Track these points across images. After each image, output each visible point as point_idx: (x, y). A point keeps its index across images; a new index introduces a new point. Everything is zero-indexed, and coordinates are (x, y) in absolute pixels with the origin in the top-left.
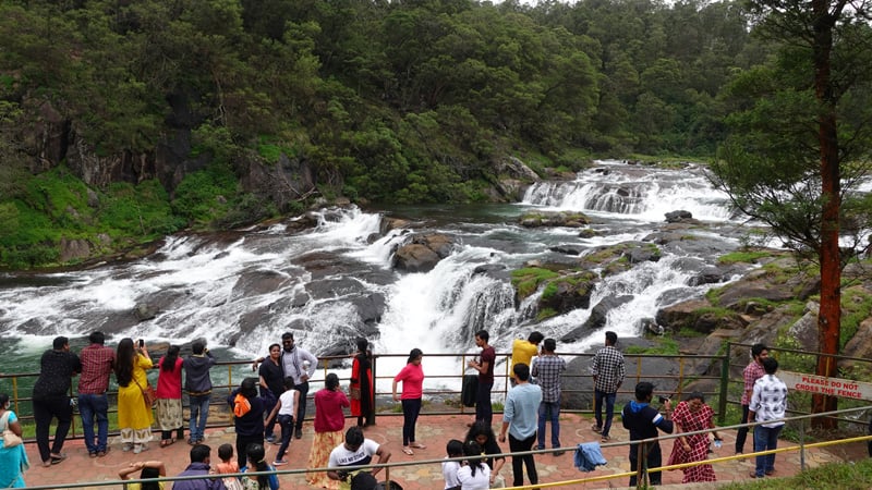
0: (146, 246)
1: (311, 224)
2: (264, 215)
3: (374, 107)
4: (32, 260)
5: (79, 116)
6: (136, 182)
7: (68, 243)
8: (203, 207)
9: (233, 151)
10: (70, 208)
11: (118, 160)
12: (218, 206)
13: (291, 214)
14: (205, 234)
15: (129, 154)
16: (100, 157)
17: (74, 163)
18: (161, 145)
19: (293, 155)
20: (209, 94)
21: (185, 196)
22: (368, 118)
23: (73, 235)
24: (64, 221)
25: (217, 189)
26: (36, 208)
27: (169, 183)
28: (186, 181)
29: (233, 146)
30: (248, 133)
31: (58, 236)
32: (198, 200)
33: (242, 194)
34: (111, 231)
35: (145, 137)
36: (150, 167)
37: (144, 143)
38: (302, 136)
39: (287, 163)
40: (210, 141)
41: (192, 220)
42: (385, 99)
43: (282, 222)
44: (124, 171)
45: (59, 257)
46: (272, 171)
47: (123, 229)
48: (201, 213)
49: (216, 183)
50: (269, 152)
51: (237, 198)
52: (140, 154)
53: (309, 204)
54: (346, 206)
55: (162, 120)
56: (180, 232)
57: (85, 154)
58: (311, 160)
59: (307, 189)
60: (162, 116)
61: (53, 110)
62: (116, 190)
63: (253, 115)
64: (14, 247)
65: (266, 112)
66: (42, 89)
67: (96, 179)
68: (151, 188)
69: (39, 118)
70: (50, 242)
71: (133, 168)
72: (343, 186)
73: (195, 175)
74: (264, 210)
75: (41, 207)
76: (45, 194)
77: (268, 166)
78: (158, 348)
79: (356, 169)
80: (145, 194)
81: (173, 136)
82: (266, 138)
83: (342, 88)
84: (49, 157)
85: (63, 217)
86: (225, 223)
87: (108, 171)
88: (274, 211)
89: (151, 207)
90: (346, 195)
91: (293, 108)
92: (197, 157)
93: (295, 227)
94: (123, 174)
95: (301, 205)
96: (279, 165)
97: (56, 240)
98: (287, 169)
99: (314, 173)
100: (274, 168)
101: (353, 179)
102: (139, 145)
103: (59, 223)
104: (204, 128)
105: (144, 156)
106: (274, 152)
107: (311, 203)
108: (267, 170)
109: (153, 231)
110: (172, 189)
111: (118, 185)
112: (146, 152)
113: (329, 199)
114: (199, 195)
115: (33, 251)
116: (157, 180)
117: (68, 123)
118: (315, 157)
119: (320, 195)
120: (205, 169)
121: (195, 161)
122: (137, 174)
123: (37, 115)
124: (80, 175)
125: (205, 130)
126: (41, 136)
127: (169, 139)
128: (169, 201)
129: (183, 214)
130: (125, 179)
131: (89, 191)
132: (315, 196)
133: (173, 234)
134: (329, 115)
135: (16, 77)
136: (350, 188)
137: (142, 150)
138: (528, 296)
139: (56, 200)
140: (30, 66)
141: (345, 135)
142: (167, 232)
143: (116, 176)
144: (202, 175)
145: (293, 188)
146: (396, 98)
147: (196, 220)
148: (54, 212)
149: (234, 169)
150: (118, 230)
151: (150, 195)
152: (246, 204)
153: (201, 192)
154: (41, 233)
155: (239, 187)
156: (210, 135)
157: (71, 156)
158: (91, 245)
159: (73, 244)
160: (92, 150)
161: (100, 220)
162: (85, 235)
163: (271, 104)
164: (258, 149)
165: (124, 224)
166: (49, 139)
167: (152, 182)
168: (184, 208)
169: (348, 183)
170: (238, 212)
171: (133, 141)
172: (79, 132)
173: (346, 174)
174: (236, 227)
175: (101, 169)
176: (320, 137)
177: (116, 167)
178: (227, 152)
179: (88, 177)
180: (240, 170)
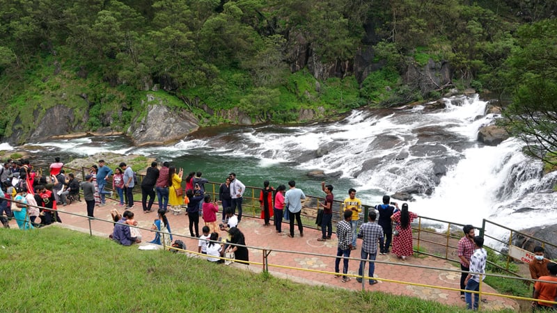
0: (340, 115)
1: (441, 106)
2: (412, 99)
3: (507, 23)
4: (285, 119)
5: (315, 40)
6: (342, 77)
7: (303, 111)
8: (376, 93)
9: (397, 58)
10: (306, 92)
11: (333, 65)
12: (385, 93)
13: (431, 99)
14: (373, 109)
15: (340, 61)
16: (323, 63)
17: (311, 67)
18: (358, 55)
19: (437, 60)
20: (387, 23)
21: (367, 86)
22: (500, 31)
23: (306, 107)
24: (303, 99)
25: (386, 82)
26: (291, 92)
27: (360, 78)
28: (369, 77)
29: (398, 55)
30: (408, 46)
31: (299, 107)
32: (374, 89)
33: (401, 85)
34: (326, 105)
35: (349, 51)
36: (351, 69)
37: (348, 54)
38: (446, 47)
39: (433, 66)
40: (383, 53)
41: (370, 101)
42: (519, 16)
43: (422, 104)
44: (336, 71)
45: (297, 118)
46: (422, 71)
47: (331, 104)
48: (375, 97)
49: (386, 78)
50: (421, 58)
51: (397, 88)
52: (345, 61)
53: (444, 93)
54: (471, 95)
55: (360, 40)
56: (361, 107)
57: (316, 62)
58: (452, 63)
59: (445, 82)
60: (360, 37)
61: (302, 37)
62: (330, 82)
63: (413, 34)
64: (279, 112)
65: (421, 31)
66: (298, 26)
67: (321, 75)
68: (350, 81)
69: (296, 43)
70: (294, 110)
71: (341, 69)
72: (471, 80)
73: (375, 74)
74: (413, 95)
75: (293, 91)
76: (295, 84)
77: (420, 67)
78: (316, 173)
79: (483, 69)
80: (346, 85)
81: (364, 50)
82: (421, 49)
83: (481, 10)
84: (300, 64)
85: (303, 97)
86: (387, 103)
87: (327, 71)
88: (419, 97)
89: (349, 92)
90: (473, 87)
91: (442, 27)
92: (377, 62)
93: (430, 108)
94: (335, 73)
95: (439, 93)
96: (428, 67)
97: (298, 109)
98: (432, 69)
99: (452, 71)
100: (422, 69)
101: (480, 76)
102: (345, 56)
103: (300, 99)
104: (380, 45)
105: (348, 62)
106: (425, 58)
107: (446, 92)
108: (419, 70)
109: (347, 107)
110: (361, 82)
111: (332, 79)
112: (349, 59)
113: (460, 90)
114: (375, 86)
115: (286, 114)
116: (353, 76)
117: (309, 44)
118: (454, 61)
119: (453, 87)
120: (381, 69)
121: (376, 65)
122: (343, 73)
123: (295, 41)
124: (313, 74)
125: (380, 46)
126: (296, 52)
127: (362, 51)
128: (359, 89)
129: (365, 97)
130: (337, 76)
131: (317, 82)
132: (450, 87)
133: (357, 108)
134: (468, 32)
135: (287, 20)
136: (476, 82)
137: (346, 59)
138: (550, 172)
139: (300, 87)
140: (294, 14)
141: (478, 45)
142: (354, 107)
143: (332, 73)
144: (378, 73)
145: (435, 82)
146: (528, 14)
147: (372, 101)
148: (299, 94)
149: (398, 69)
150: (329, 105)
151: (349, 85)
152: (402, 92)
153: (376, 84)
154: (291, 105)
155: (399, 80)
156: (382, 49)
157: (310, 63)
158: (314, 113)
159: (306, 112)
160: (319, 59)
161: (321, 99)
162: (312, 107)
163: (426, 27)
164: (414, 56)
165: (332, 101)
166: (300, 54)
167: (351, 78)
168: (366, 94)
169: (476, 78)
170: (396, 97)
171: (342, 53)
172: (314, 49)
173: (475, 72)
174: (394, 106)
175: (324, 70)
176: (459, 47)
177: (332, 69)
178: (395, 59)
179: (316, 75)
180: (401, 70)
